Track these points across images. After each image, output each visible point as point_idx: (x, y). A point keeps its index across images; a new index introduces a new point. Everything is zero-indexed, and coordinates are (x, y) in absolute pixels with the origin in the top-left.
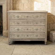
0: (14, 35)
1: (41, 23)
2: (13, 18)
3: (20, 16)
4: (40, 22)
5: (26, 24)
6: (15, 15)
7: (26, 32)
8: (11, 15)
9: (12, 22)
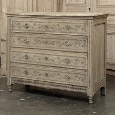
0: (19, 70)
1: (77, 46)
2: (17, 28)
3: (31, 24)
4: (75, 41)
7: (44, 64)
8: (13, 21)
9: (14, 38)
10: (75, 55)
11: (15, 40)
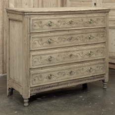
0: (41, 76)
1: (98, 37)
3: (55, 21)
4: (96, 34)
5: (68, 42)
6: (43, 21)
8: (33, 20)
9: (34, 39)
10: (96, 46)
11: (36, 42)
